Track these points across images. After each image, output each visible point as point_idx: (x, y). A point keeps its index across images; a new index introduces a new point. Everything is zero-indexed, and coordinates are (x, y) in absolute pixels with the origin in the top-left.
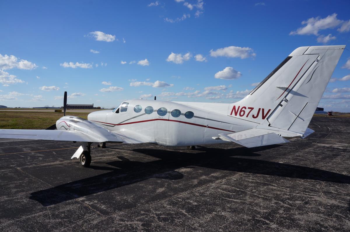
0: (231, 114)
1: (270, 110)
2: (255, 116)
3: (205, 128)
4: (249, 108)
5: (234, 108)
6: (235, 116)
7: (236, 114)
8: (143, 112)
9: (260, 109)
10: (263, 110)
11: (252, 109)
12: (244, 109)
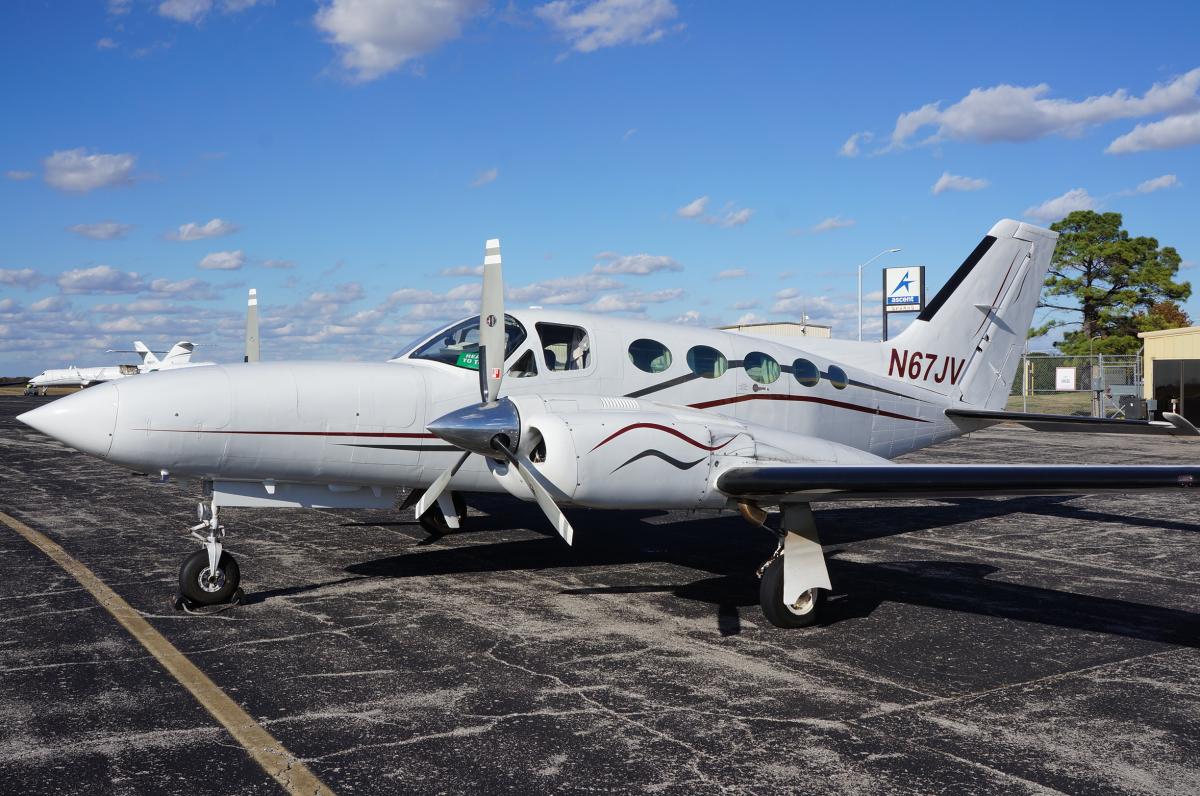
0: (890, 374)
1: (963, 361)
2: (940, 377)
3: (875, 416)
4: (928, 356)
5: (895, 354)
6: (901, 379)
7: (901, 374)
8: (680, 366)
9: (948, 358)
10: (953, 359)
11: (934, 357)
12: (917, 359)
